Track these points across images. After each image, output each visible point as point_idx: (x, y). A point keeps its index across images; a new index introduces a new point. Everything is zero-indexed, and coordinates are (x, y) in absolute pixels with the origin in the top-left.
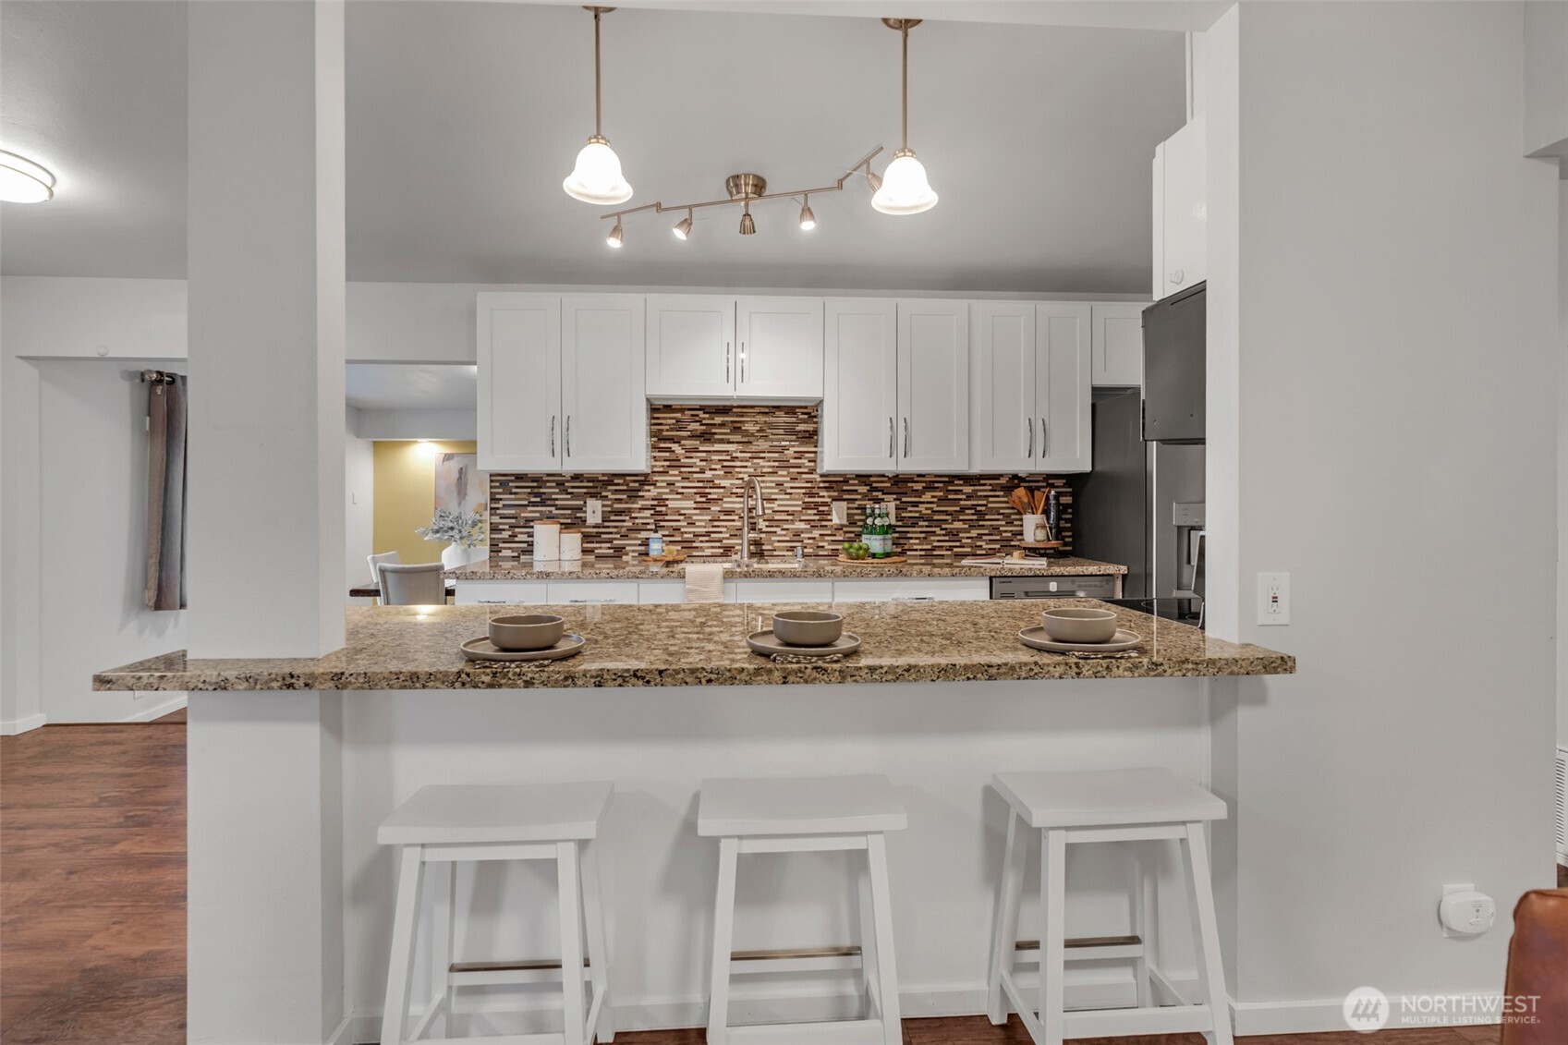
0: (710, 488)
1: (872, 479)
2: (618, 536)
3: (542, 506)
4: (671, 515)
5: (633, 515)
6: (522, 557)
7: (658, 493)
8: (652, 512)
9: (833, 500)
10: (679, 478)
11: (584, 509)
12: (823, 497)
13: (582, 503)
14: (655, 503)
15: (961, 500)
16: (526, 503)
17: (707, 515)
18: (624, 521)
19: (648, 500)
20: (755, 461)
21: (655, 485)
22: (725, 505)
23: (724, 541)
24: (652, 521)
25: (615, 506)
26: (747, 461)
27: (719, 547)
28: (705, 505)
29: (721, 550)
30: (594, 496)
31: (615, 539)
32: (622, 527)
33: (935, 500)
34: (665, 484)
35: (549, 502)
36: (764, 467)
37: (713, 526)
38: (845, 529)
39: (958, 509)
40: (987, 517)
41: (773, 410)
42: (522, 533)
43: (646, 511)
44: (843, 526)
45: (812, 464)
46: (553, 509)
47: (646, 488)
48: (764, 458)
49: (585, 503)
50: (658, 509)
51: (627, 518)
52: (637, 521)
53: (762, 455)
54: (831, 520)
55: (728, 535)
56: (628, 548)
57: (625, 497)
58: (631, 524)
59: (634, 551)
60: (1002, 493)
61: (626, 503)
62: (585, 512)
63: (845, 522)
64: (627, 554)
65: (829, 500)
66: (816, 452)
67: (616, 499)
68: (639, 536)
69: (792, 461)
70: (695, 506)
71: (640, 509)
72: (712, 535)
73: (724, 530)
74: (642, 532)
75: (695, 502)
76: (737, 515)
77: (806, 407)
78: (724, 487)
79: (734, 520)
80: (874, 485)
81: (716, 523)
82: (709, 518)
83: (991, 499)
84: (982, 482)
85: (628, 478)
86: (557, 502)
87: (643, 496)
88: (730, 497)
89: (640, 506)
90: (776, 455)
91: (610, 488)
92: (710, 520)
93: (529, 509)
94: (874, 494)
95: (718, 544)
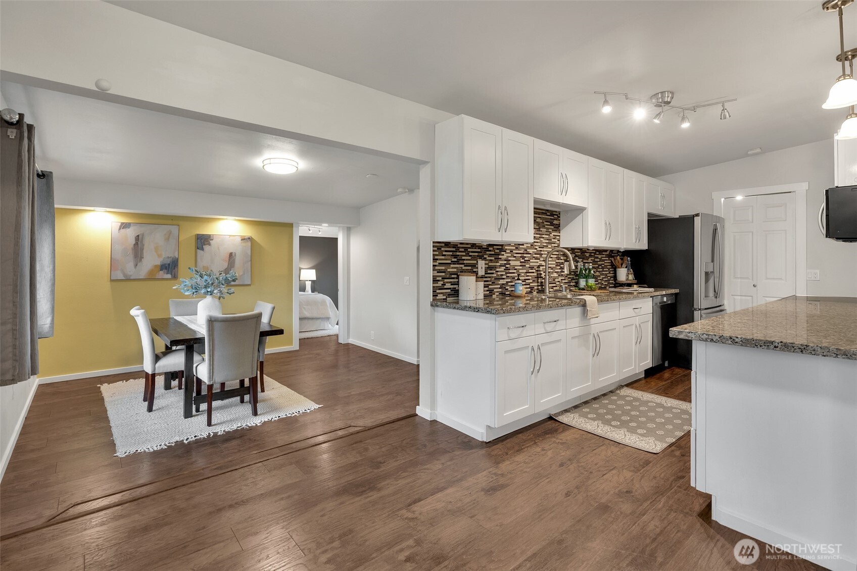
0: (526, 254)
1: (576, 251)
2: (491, 283)
3: (458, 264)
4: (512, 270)
5: (497, 270)
6: (448, 299)
7: (507, 256)
8: (504, 268)
9: (565, 261)
10: (514, 248)
11: (477, 266)
12: (562, 259)
13: (475, 262)
14: (505, 262)
15: (598, 261)
16: (450, 262)
17: (525, 269)
18: (493, 273)
19: (503, 260)
20: (541, 239)
21: (505, 251)
22: (531, 264)
23: (531, 284)
24: (504, 273)
25: (490, 264)
26: (538, 239)
27: (529, 288)
28: (524, 264)
29: (529, 290)
30: (481, 257)
31: (490, 285)
32: (492, 277)
33: (592, 261)
34: (509, 251)
35: (461, 262)
36: (543, 243)
37: (527, 276)
38: (568, 276)
39: (597, 266)
40: (605, 270)
41: (546, 212)
42: (448, 282)
43: (502, 267)
44: (568, 275)
45: (558, 242)
46: (463, 266)
47: (503, 253)
48: (543, 238)
49: (477, 262)
50: (507, 266)
51: (494, 272)
52: (499, 273)
53: (543, 236)
54: (564, 272)
55: (531, 281)
56: (495, 290)
57: (493, 258)
58: (495, 275)
59: (497, 292)
60: (607, 259)
61: (494, 262)
62: (477, 268)
63: (568, 273)
64: (494, 294)
65: (563, 261)
66: (559, 236)
67: (490, 260)
68: (500, 283)
69: (553, 240)
70: (520, 264)
71: (500, 266)
72: (527, 281)
73: (530, 278)
74: (501, 280)
75: (521, 262)
76: (535, 269)
77: (556, 212)
78: (530, 254)
79: (533, 272)
80: (576, 254)
81: (528, 274)
82: (525, 271)
83: (605, 261)
84: (603, 253)
85: (495, 247)
86: (465, 262)
87: (501, 258)
88: (532, 259)
89: (499, 264)
90: (547, 236)
91: (487, 253)
92: (526, 273)
93: (452, 266)
94: (576, 258)
95: (528, 286)
